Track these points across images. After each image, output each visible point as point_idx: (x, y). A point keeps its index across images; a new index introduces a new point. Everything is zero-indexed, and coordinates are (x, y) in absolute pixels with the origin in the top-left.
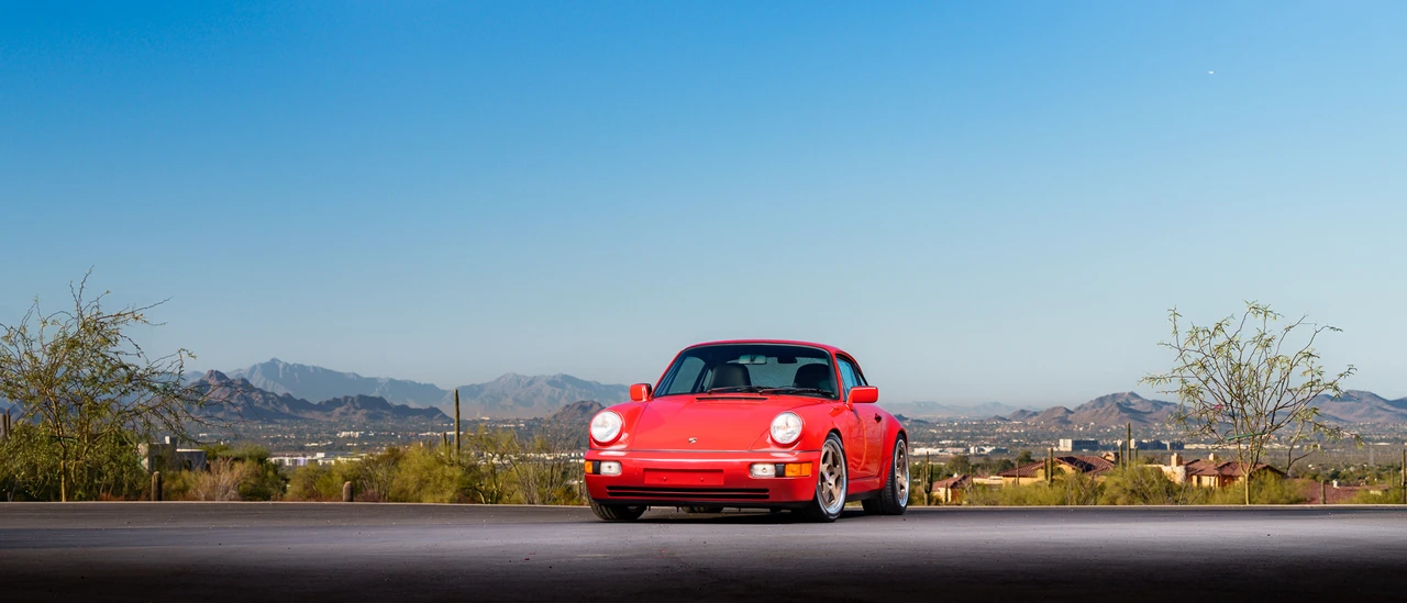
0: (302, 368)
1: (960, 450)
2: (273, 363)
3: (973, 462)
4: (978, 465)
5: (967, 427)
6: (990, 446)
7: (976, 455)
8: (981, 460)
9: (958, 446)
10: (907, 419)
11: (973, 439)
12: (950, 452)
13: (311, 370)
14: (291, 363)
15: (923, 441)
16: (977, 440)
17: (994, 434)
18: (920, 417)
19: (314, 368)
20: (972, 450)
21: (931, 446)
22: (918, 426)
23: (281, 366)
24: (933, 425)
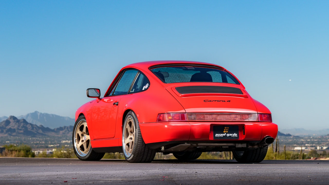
0: (47, 115)
1: (313, 148)
2: (36, 112)
3: (319, 153)
4: (321, 154)
5: (316, 139)
6: (326, 146)
7: (320, 150)
8: (322, 152)
9: (312, 147)
11: (319, 143)
12: (309, 149)
13: (51, 116)
14: (43, 113)
15: (298, 144)
16: (321, 144)
17: (327, 142)
18: (297, 135)
19: (52, 115)
20: (318, 148)
21: (301, 147)
22: (296, 138)
23: (39, 114)
24: (302, 138)
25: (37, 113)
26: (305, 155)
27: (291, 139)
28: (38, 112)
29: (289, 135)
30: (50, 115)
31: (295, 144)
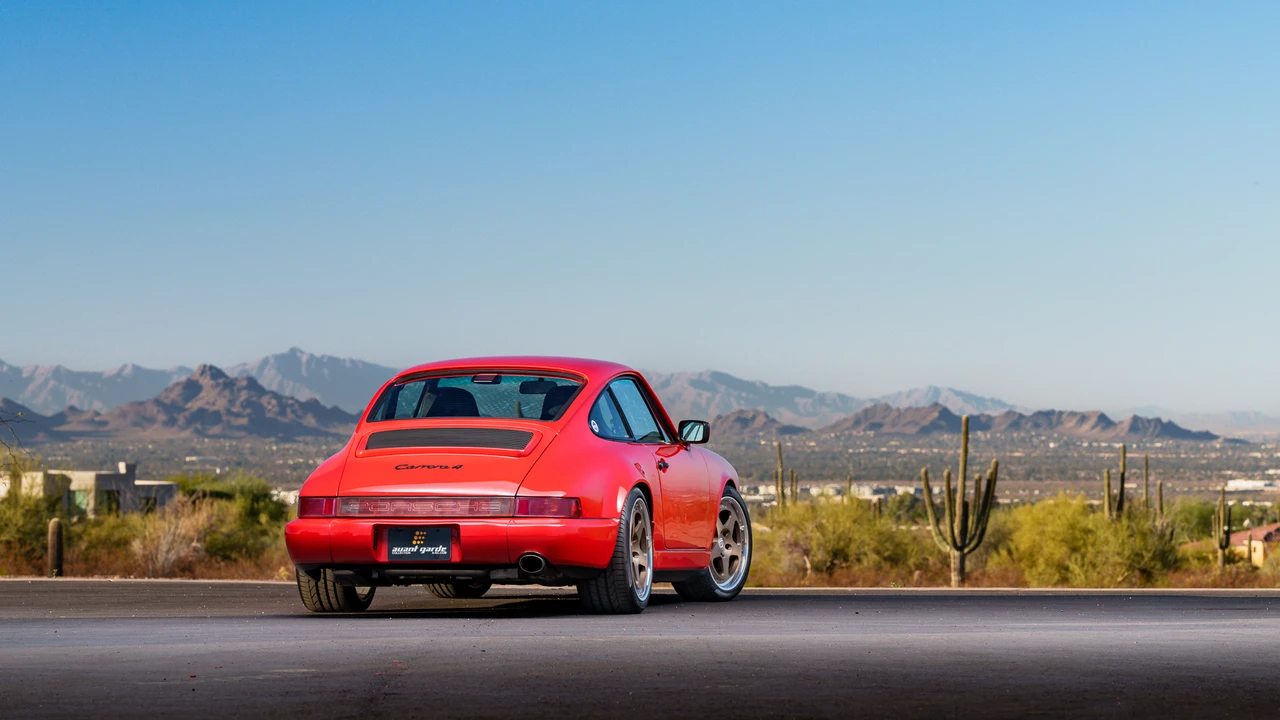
0: (333, 362)
2: (293, 351)
10: (1215, 437)
13: (348, 365)
14: (318, 354)
15: (1240, 469)
18: (1238, 434)
19: (353, 362)
21: (1252, 478)
22: (1233, 448)
23: (304, 359)
24: (1256, 447)
25: (299, 354)
26: (1264, 510)
27: (1215, 450)
28: (302, 352)
29: (1207, 436)
30: (344, 361)
31: (1228, 469)
